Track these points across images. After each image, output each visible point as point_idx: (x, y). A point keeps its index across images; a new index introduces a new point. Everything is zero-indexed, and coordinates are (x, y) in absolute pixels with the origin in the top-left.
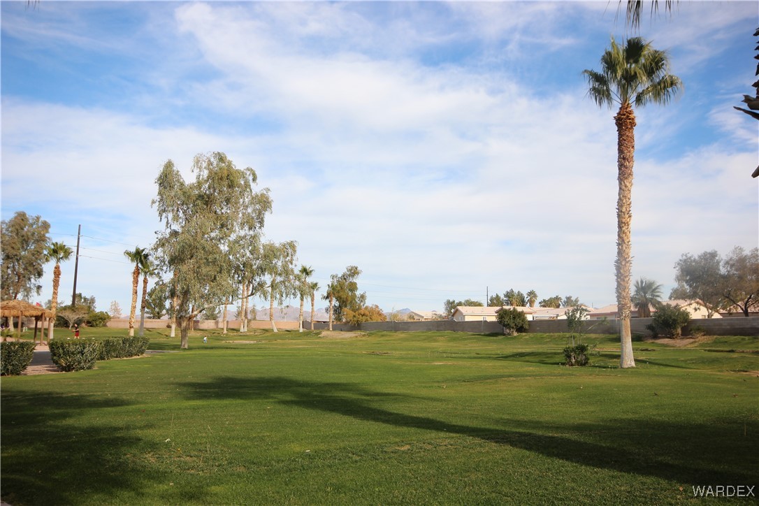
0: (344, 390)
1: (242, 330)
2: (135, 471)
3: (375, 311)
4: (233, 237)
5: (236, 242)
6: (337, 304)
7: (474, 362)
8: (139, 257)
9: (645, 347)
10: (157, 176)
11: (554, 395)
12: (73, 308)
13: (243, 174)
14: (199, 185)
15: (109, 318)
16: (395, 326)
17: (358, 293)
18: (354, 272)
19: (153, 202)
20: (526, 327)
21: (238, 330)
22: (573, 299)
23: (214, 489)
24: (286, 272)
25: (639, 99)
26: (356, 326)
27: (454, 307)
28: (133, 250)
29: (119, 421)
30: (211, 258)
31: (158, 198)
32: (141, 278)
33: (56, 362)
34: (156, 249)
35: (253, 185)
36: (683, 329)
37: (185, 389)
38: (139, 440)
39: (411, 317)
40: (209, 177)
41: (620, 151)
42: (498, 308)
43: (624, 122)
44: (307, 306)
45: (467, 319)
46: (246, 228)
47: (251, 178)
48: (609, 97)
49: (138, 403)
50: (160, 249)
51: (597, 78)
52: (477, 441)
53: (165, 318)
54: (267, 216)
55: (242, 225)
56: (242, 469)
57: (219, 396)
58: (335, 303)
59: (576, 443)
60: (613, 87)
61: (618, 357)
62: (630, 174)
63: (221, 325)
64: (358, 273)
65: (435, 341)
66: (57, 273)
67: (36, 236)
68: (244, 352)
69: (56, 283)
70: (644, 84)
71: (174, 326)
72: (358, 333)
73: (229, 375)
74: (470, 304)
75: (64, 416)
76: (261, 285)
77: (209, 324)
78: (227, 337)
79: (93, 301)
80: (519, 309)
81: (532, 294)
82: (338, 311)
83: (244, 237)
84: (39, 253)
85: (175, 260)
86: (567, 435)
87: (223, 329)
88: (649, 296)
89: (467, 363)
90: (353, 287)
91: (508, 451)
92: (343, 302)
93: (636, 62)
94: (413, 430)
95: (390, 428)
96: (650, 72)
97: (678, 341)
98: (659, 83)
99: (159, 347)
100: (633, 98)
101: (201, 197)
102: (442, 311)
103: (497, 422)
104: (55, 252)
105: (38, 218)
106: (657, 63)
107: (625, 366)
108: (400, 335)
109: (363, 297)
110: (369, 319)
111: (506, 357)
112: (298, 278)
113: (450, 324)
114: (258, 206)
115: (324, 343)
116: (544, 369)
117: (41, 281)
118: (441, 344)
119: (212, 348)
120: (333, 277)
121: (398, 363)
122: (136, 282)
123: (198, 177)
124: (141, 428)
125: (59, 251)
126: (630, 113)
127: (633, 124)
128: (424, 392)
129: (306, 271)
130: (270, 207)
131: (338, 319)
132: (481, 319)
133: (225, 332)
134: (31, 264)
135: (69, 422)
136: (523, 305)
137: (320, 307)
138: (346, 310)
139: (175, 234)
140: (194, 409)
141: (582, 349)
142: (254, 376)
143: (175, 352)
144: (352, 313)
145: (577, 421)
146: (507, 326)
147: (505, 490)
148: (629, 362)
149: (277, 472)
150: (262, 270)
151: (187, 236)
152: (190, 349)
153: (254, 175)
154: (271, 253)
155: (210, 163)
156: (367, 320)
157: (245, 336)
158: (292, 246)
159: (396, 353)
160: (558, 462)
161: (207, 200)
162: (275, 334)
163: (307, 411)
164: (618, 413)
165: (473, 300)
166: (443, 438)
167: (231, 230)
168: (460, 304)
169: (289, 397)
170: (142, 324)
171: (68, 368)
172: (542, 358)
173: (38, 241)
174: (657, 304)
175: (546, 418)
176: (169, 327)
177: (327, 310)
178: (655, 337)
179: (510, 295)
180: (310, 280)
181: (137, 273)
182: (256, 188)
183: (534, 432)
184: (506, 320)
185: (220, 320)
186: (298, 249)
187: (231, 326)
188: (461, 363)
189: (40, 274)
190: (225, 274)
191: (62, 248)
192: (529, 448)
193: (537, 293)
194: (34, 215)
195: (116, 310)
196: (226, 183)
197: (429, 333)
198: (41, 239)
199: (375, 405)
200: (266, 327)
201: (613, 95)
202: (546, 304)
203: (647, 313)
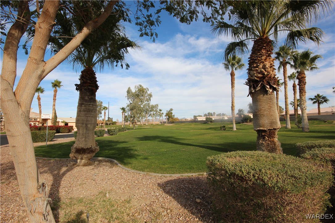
0: (171, 138)
1: (146, 124)
2: (134, 155)
3: (177, 119)
4: (144, 104)
5: (145, 105)
6: (168, 117)
7: (200, 130)
8: (123, 109)
9: (240, 125)
10: (127, 90)
11: (216, 138)
12: (108, 120)
13: (145, 89)
14: (136, 92)
15: (117, 123)
16: (181, 122)
17: (173, 115)
18: (171, 110)
19: (126, 97)
20: (212, 121)
21: (145, 124)
22: (224, 114)
23: (149, 157)
24: (156, 111)
25: (236, 69)
26: (173, 122)
27: (196, 117)
28: (122, 108)
29: (128, 146)
30: (139, 109)
31: (127, 96)
32: (124, 114)
33: (109, 134)
34: (127, 107)
35: (148, 92)
36: (250, 120)
37: (138, 139)
38: (133, 149)
39: (185, 120)
40: (138, 90)
41: (232, 81)
42: (206, 117)
43: (232, 75)
44: (161, 118)
45: (199, 120)
46: (147, 101)
47: (147, 90)
48: (229, 69)
49: (129, 142)
50: (128, 107)
51: (226, 64)
52: (198, 148)
53: (129, 122)
54: (151, 99)
55: (146, 101)
56: (154, 154)
57: (146, 140)
58: (167, 117)
59: (218, 147)
60: (230, 67)
61: (232, 128)
62: (234, 87)
65: (191, 125)
66: (105, 113)
67: (100, 105)
68: (148, 130)
69: (105, 115)
70: (236, 66)
71: (131, 124)
72: (173, 124)
73: (146, 135)
74: (199, 116)
75: (117, 145)
76: (151, 114)
77: (139, 123)
78: (143, 126)
79: (112, 119)
80: (211, 117)
81: (214, 113)
82: (168, 119)
83: (146, 104)
84: (101, 109)
85: (132, 109)
86: (216, 146)
87: (142, 124)
88: (241, 113)
89: (198, 131)
90: (172, 113)
91: (204, 149)
92: (169, 117)
93: (235, 61)
94: (186, 146)
95: (181, 146)
96: (238, 63)
97: (248, 123)
98: (240, 65)
99: (129, 129)
100: (234, 69)
101: (136, 95)
102: (193, 118)
103: (203, 144)
104: (104, 108)
105: (100, 101)
106: (239, 61)
107: (234, 130)
108: (183, 124)
109: (174, 115)
110: (176, 121)
111: (207, 129)
112: (159, 112)
113: (195, 121)
114: (149, 96)
115: (165, 127)
116: (216, 131)
117: (101, 115)
118: (193, 126)
119: (140, 129)
120: (167, 111)
121: (183, 131)
122: (123, 115)
123: (136, 90)
124: (133, 147)
125: (105, 108)
126: (234, 72)
127: (234, 75)
128: (188, 138)
129: (160, 110)
130: (152, 96)
131: (168, 121)
132: (202, 120)
134: (99, 111)
135: (118, 146)
136: (212, 116)
137: (164, 118)
138: (170, 119)
139: (131, 103)
140: (141, 143)
141: (224, 127)
142: (151, 135)
143: (133, 130)
144: (171, 119)
145: (219, 143)
146: (208, 121)
147: (202, 156)
148: (235, 129)
149: (160, 154)
150: (151, 111)
151: (134, 104)
152: (136, 129)
153: (148, 89)
154: (153, 107)
155: (138, 87)
157: (147, 126)
158: (157, 105)
159: (182, 129)
160: (213, 151)
161: (138, 96)
162: (154, 125)
163: (164, 143)
164: (228, 141)
165: (200, 115)
166: (192, 147)
167: (143, 102)
168: (197, 116)
169: (160, 140)
170: (124, 124)
171: (112, 135)
172: (215, 129)
173: (100, 106)
174: (244, 115)
175: (213, 143)
176: (130, 124)
177: (166, 119)
178: (243, 122)
179: (209, 113)
180: (161, 112)
181: (123, 113)
182: (149, 92)
183: (210, 145)
184: (208, 120)
185: (141, 122)
186: (159, 106)
187: (144, 123)
188: (197, 131)
189: (101, 114)
190: (143, 112)
191: (106, 107)
192: (208, 149)
193: (215, 112)
194: (99, 100)
195: (118, 121)
196: (142, 91)
197: (190, 124)
198: (101, 106)
199: (178, 141)
200: (152, 123)
201: (230, 69)
202: (217, 115)
203: (241, 117)
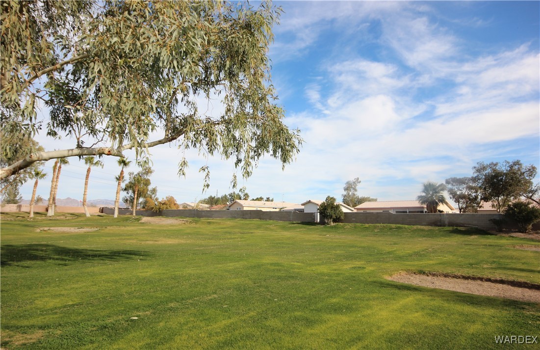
1: (49, 214)
3: (171, 201)
17: (150, 188)
18: (148, 171)
63: (24, 209)
64: (151, 172)
87: (29, 213)
90: (147, 183)
109: (154, 190)
110: (168, 207)
132: (255, 209)
133: (32, 215)
156: (167, 208)
187: (36, 210)
